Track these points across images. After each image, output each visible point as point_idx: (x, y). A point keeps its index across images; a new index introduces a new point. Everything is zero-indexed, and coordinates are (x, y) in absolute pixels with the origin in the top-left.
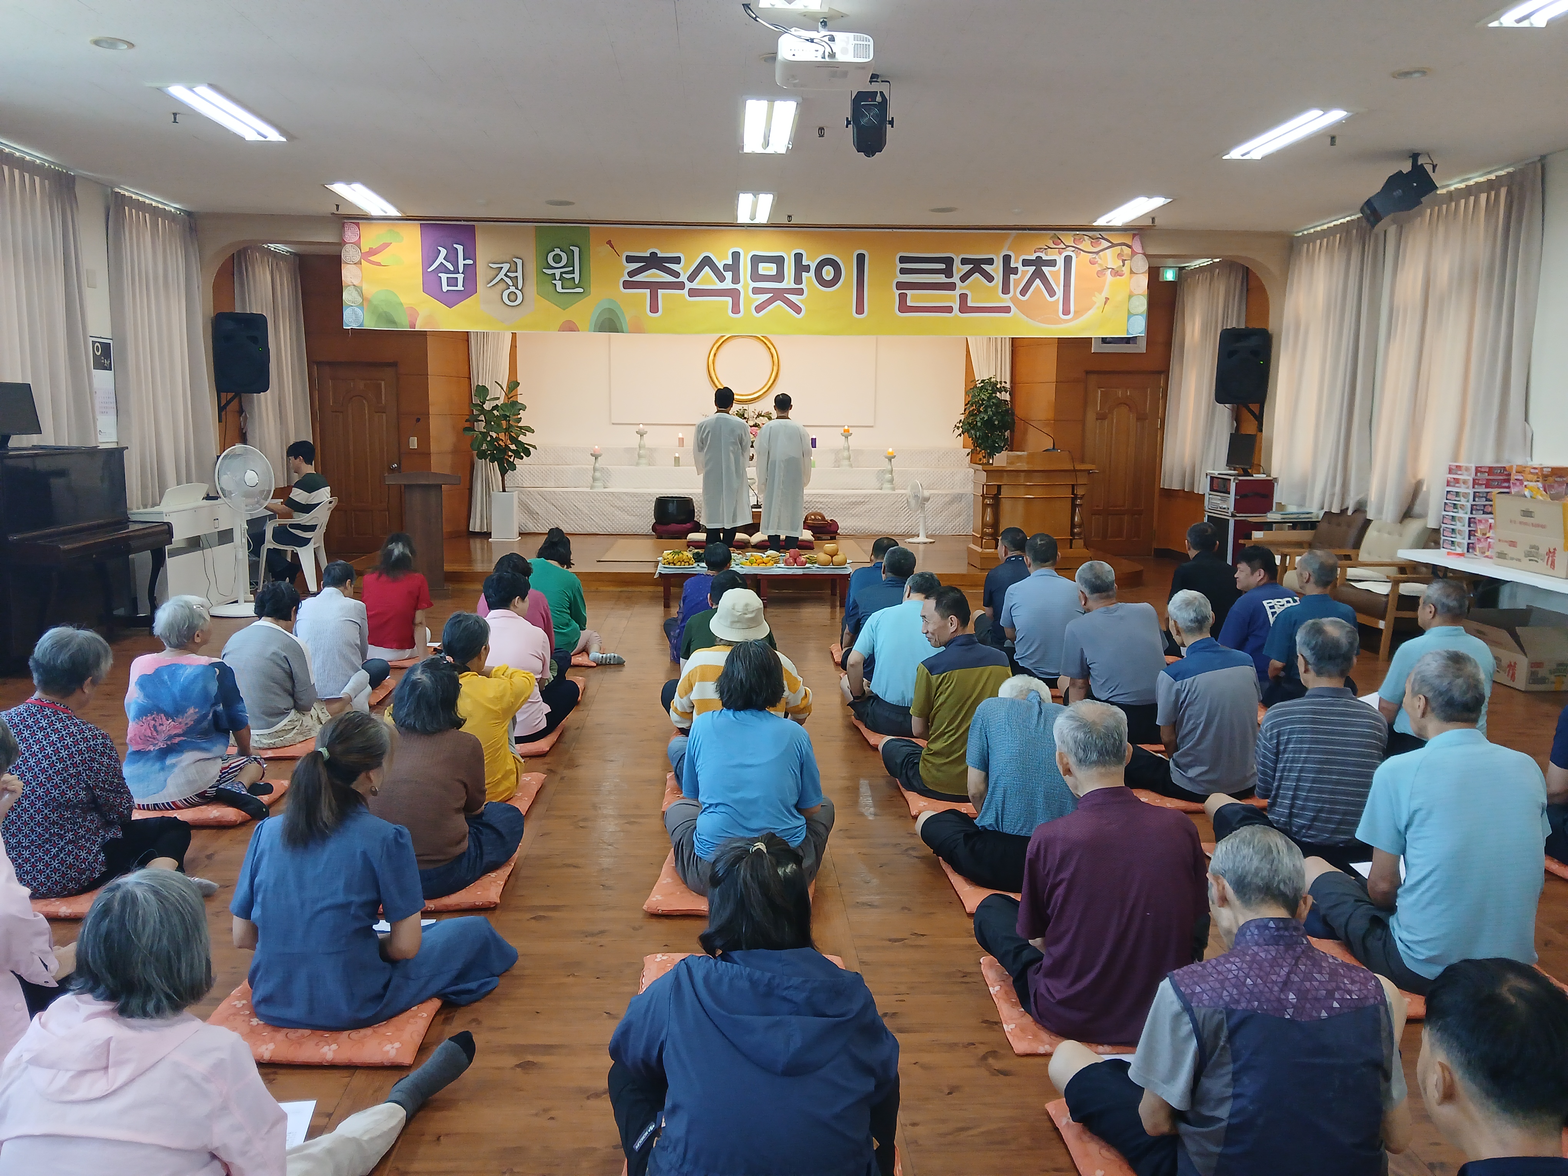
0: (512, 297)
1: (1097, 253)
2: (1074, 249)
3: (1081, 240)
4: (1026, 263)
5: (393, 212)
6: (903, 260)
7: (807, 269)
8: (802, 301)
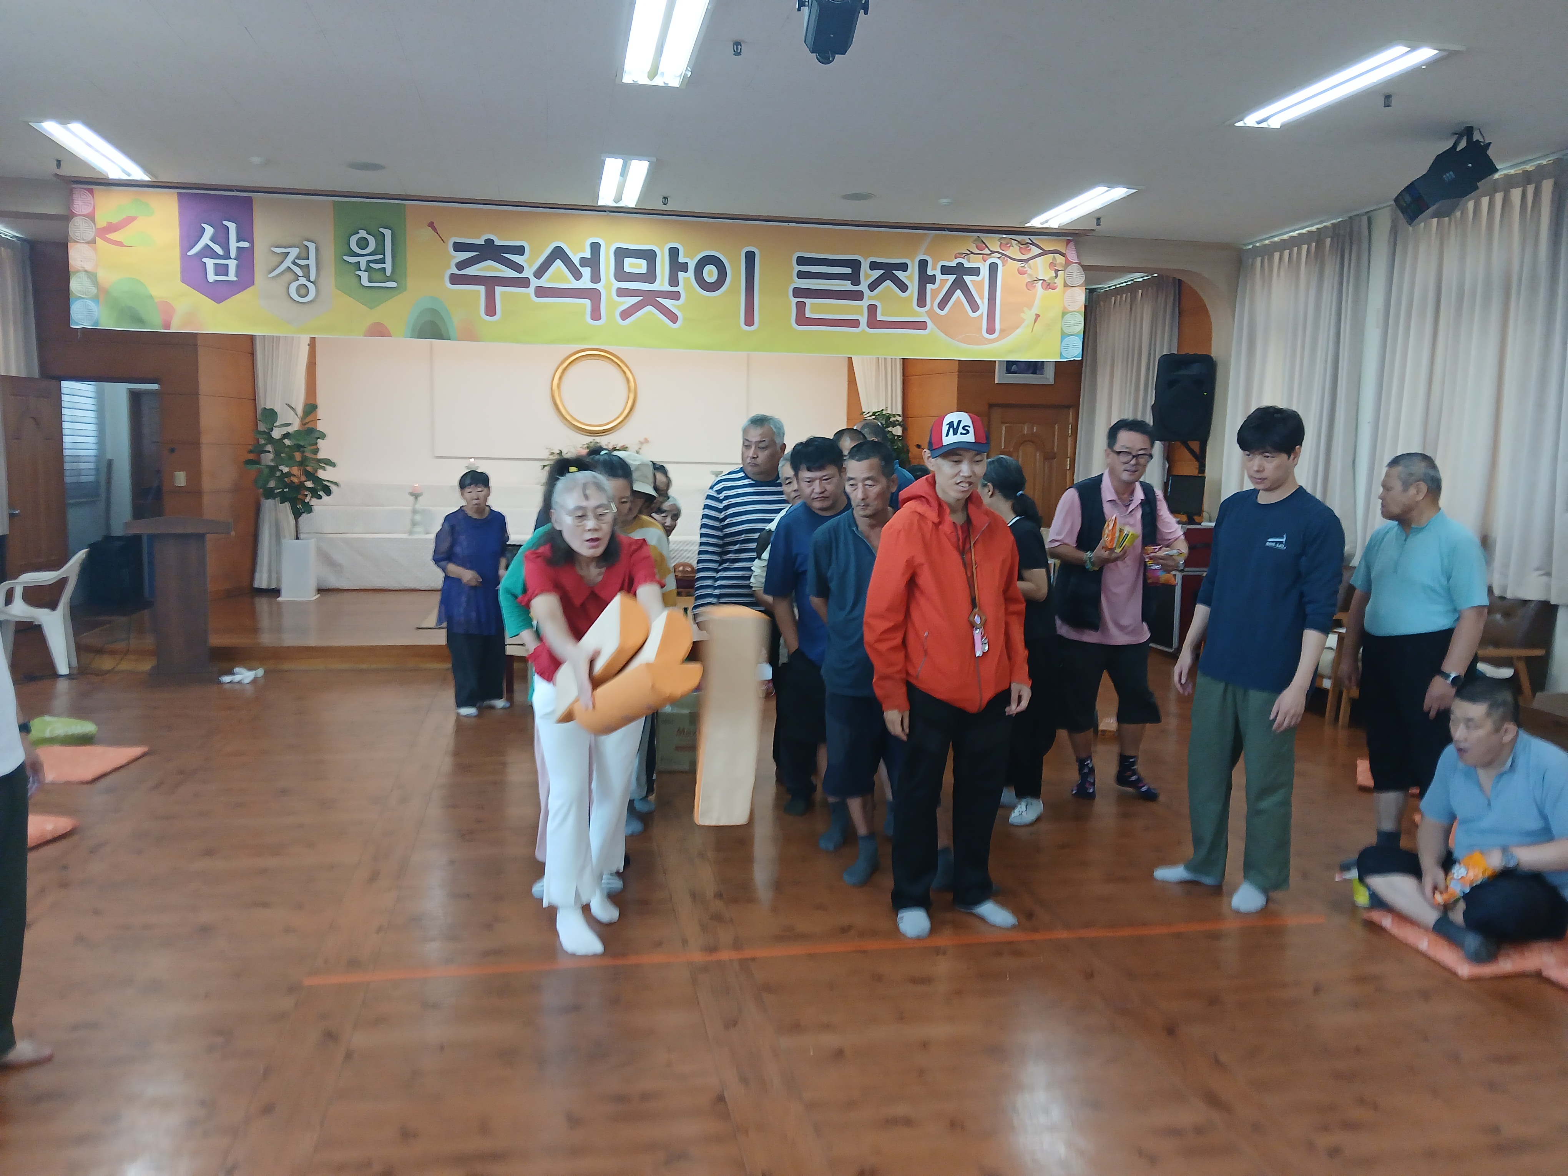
0: (303, 291)
1: (1026, 261)
2: (1000, 255)
3: (1008, 245)
4: (945, 270)
5: (138, 174)
6: (801, 261)
7: (684, 267)
8: (678, 307)
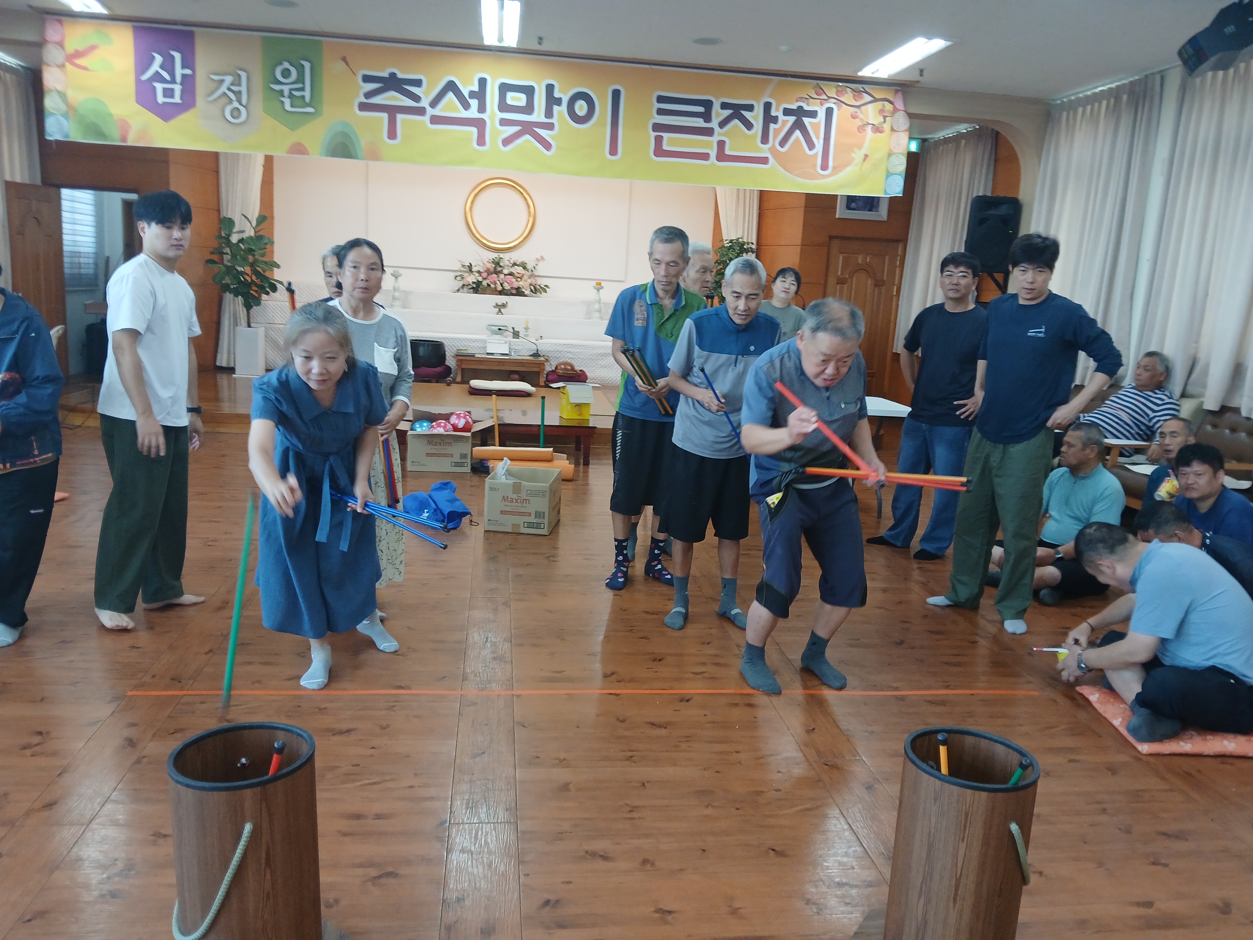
0: (236, 113)
1: (858, 107)
2: (835, 101)
3: (843, 92)
4: (787, 112)
5: (98, 8)
6: (661, 99)
7: (559, 102)
8: (552, 137)
